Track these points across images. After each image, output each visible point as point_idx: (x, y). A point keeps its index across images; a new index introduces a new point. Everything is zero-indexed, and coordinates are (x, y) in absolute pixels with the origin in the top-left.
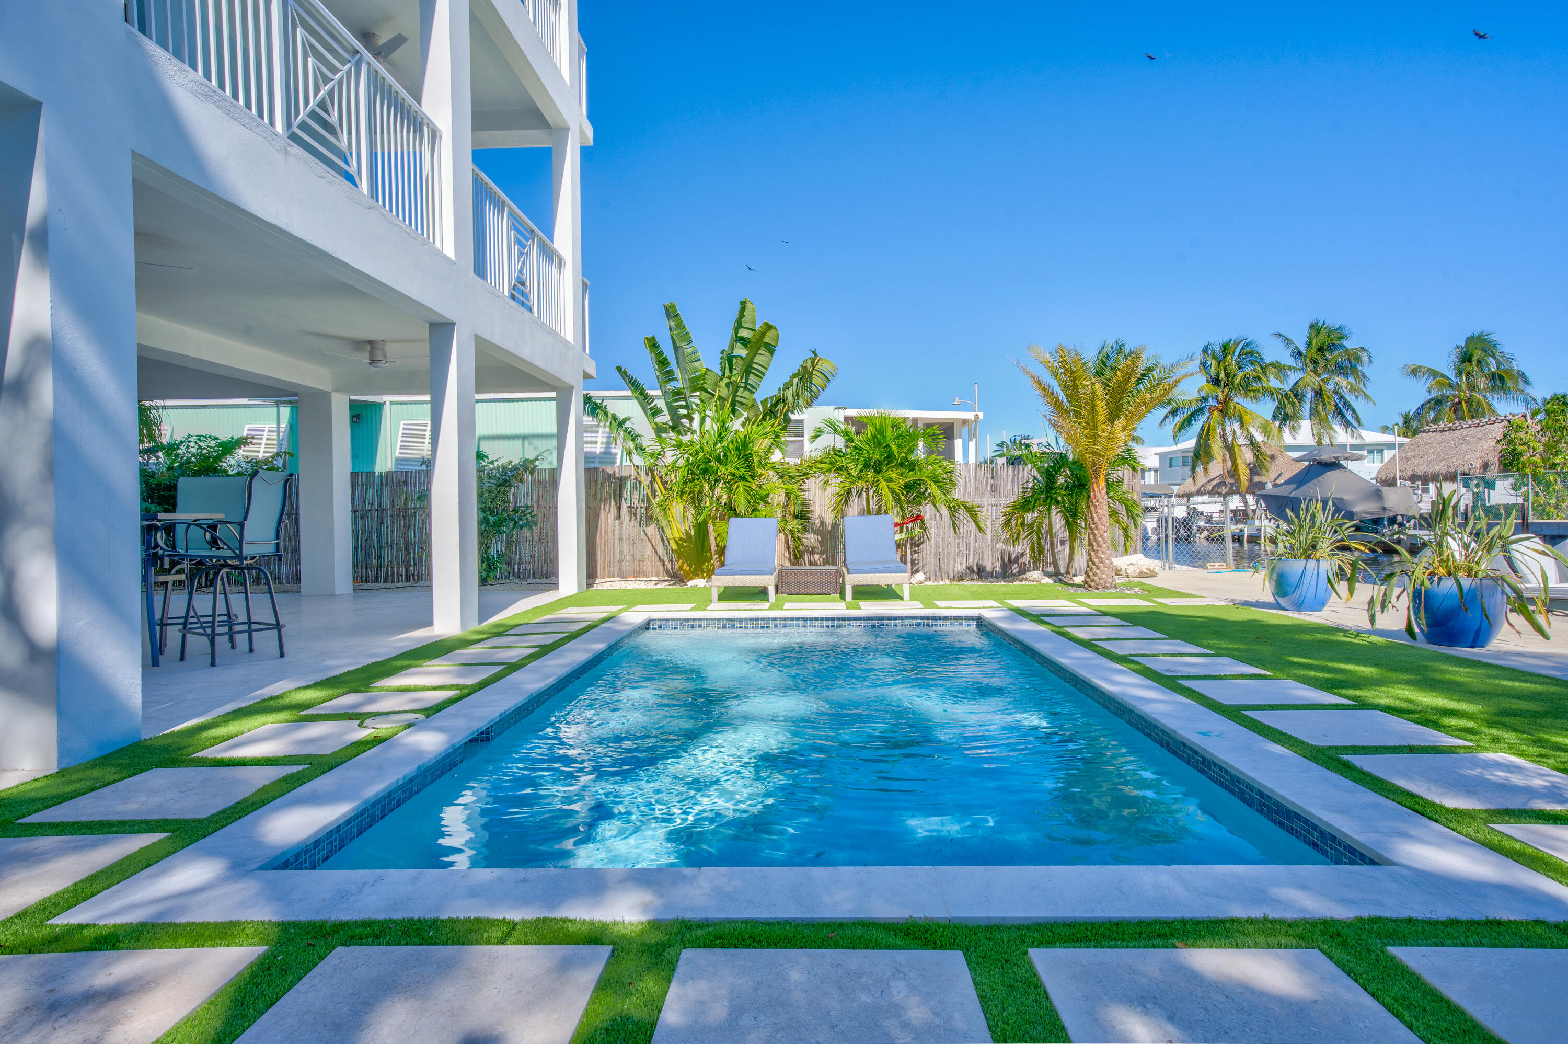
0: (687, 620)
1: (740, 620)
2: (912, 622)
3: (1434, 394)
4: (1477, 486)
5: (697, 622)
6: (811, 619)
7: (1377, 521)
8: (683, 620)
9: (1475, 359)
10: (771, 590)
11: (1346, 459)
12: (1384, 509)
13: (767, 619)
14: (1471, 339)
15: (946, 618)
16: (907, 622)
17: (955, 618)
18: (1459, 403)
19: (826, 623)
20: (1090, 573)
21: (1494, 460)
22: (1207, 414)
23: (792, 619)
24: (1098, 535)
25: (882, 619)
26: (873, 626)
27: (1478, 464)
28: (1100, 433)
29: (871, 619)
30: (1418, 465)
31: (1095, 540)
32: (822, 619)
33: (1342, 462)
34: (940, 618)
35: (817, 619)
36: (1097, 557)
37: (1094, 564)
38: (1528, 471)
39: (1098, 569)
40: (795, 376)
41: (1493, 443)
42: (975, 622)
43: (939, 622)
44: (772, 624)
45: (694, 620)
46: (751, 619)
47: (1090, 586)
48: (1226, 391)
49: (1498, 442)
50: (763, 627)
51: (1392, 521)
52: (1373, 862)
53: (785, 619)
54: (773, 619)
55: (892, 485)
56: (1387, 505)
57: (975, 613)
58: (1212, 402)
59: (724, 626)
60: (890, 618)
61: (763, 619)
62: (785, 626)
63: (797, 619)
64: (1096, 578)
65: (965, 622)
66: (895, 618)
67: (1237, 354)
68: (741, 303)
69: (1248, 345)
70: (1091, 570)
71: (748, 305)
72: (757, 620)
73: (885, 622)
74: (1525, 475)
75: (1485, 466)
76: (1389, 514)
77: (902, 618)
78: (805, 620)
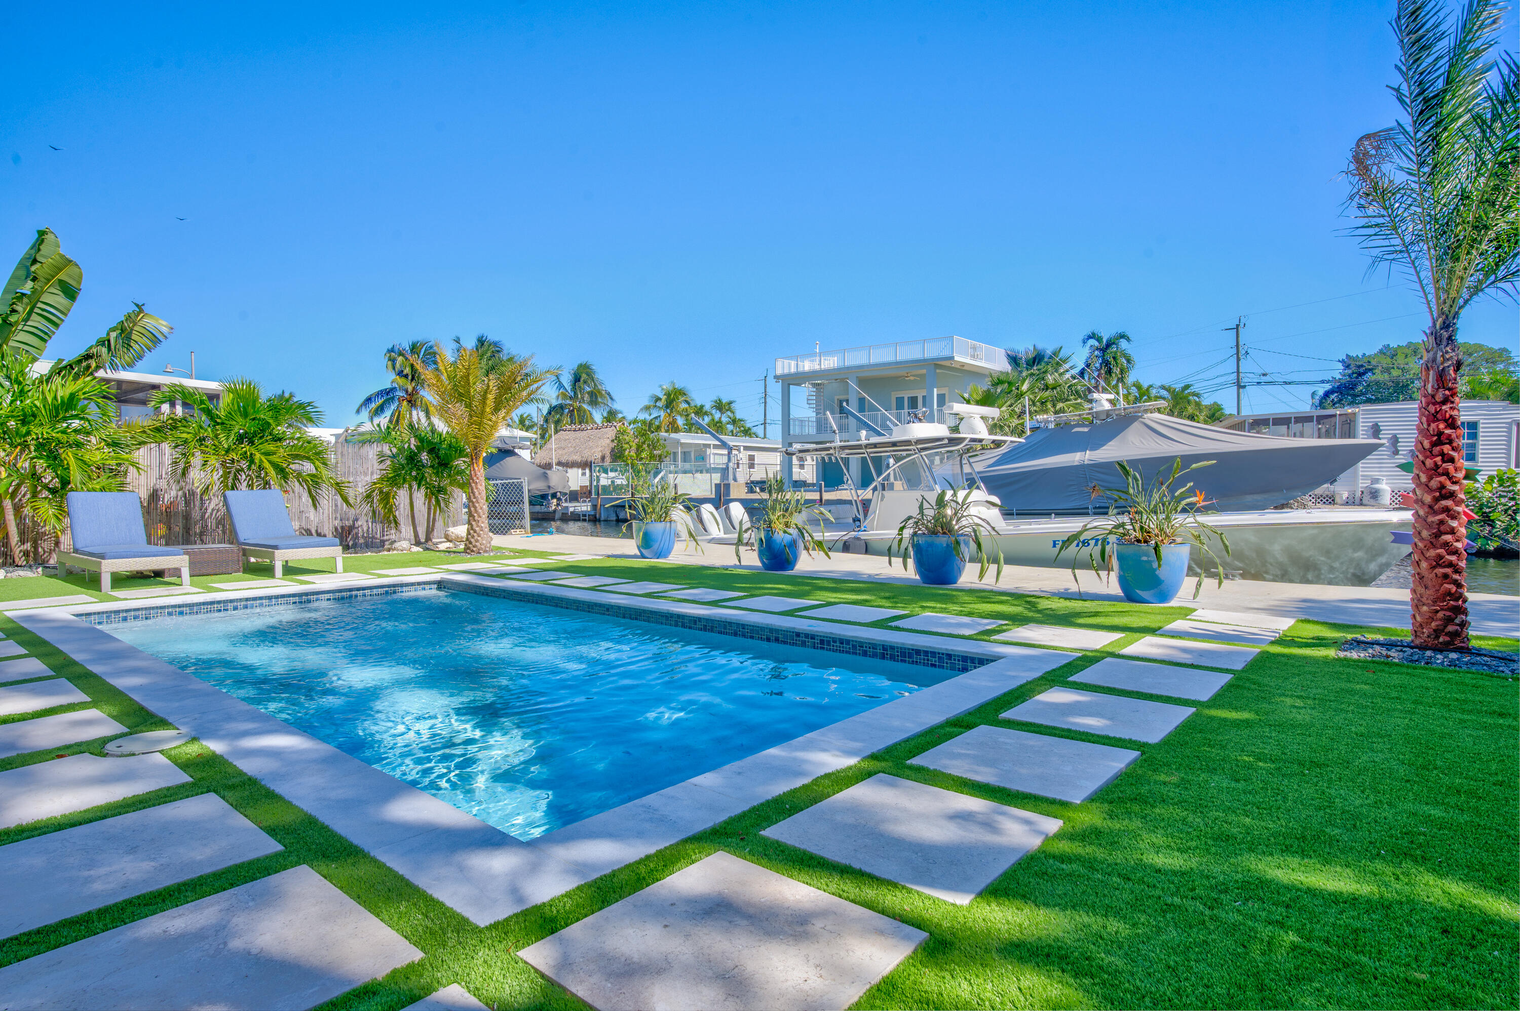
0: (117, 612)
1: (191, 605)
2: (380, 591)
3: (560, 402)
4: (599, 471)
5: (133, 613)
6: (277, 597)
7: (544, 497)
8: (111, 612)
9: (582, 380)
10: (185, 572)
11: (520, 448)
12: (549, 487)
13: (226, 602)
14: (580, 366)
15: (412, 584)
16: (375, 591)
17: (419, 584)
18: (573, 411)
19: (292, 599)
20: (472, 540)
21: (608, 453)
22: (396, 404)
23: (255, 599)
24: (478, 508)
25: (351, 590)
26: (343, 598)
27: (599, 456)
28: (485, 421)
29: (340, 591)
30: (562, 455)
31: (476, 511)
32: (290, 596)
33: (516, 450)
34: (407, 585)
35: (283, 596)
36: (478, 526)
37: (475, 532)
38: (629, 462)
39: (479, 536)
40: (113, 329)
41: (608, 441)
42: (436, 586)
43: (404, 589)
44: (230, 606)
45: (127, 611)
46: (204, 604)
47: (473, 551)
48: (413, 384)
49: (613, 441)
50: (220, 611)
51: (554, 496)
52: (992, 661)
53: (247, 599)
54: (231, 601)
55: (274, 458)
56: (552, 484)
57: (437, 577)
58: (401, 394)
59: (170, 614)
60: (358, 589)
61: (219, 602)
62: (246, 607)
63: (261, 598)
64: (478, 544)
65: (427, 587)
66: (364, 589)
67: (422, 353)
68: (39, 232)
69: (431, 347)
70: (473, 537)
71: (49, 237)
72: (212, 603)
73: (354, 593)
74: (627, 465)
75: (603, 458)
76: (552, 491)
77: (371, 588)
78: (270, 598)
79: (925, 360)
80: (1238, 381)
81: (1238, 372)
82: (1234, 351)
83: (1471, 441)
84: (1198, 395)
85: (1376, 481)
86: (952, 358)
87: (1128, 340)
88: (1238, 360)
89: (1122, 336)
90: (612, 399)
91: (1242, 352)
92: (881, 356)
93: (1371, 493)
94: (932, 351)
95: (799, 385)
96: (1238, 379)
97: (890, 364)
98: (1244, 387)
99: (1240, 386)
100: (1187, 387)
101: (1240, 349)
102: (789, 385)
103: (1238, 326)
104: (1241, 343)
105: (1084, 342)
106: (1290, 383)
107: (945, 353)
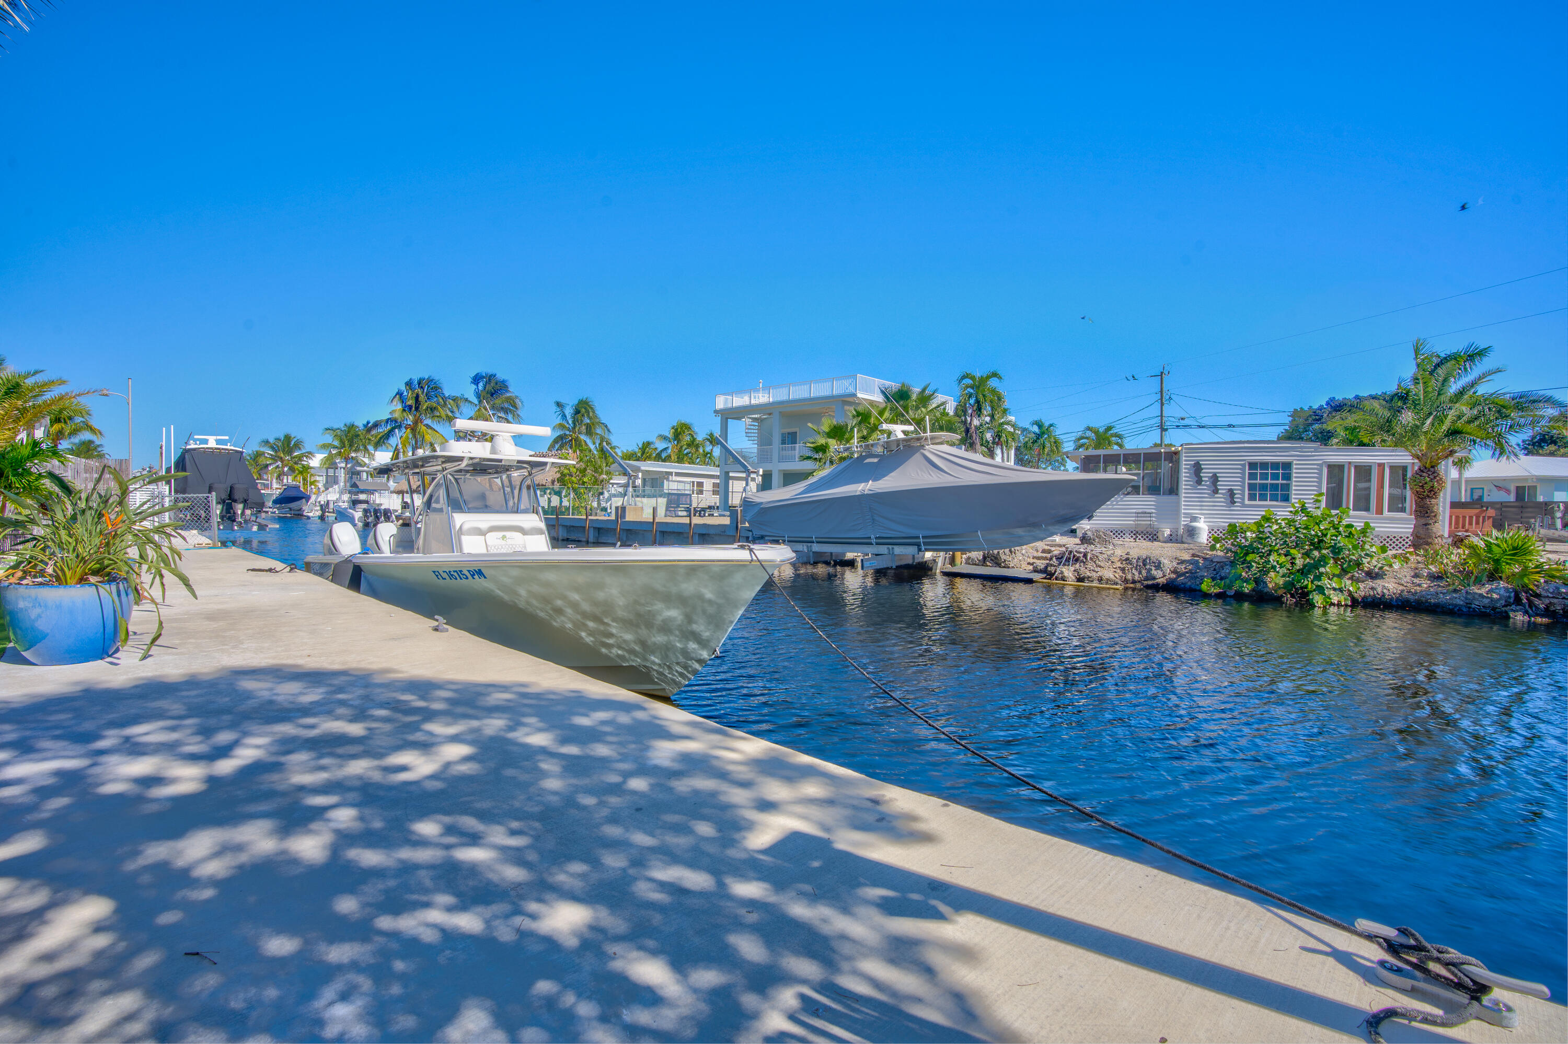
9: (581, 413)
14: (582, 401)
18: (572, 440)
21: (556, 477)
27: (549, 480)
38: (570, 486)
75: (553, 482)
79: (833, 397)
80: (1161, 425)
81: (1162, 416)
82: (1159, 396)
83: (1284, 482)
84: (1120, 436)
85: (1194, 519)
86: (854, 395)
87: (1000, 378)
88: (1162, 404)
89: (995, 375)
90: (609, 431)
91: (1166, 397)
92: (798, 392)
93: (1188, 531)
94: (839, 388)
95: (739, 418)
96: (1161, 422)
97: (804, 400)
98: (1166, 430)
99: (1163, 429)
100: (1109, 428)
101: (1164, 395)
102: (727, 419)
103: (1162, 373)
104: (1164, 389)
105: (960, 382)
106: (1203, 427)
107: (851, 390)
